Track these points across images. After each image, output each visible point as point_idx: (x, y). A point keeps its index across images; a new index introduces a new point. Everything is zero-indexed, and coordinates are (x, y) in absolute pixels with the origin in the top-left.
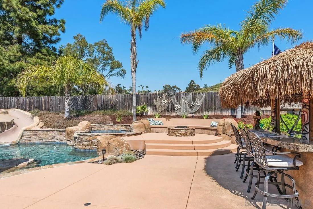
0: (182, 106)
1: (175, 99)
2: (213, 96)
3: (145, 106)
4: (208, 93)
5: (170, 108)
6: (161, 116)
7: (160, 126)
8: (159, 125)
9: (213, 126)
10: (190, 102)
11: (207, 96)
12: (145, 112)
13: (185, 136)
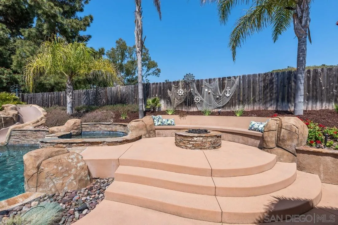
0: (205, 97)
1: (196, 88)
2: (252, 81)
3: (157, 99)
4: (243, 77)
5: (189, 101)
6: (176, 112)
7: (169, 128)
8: (169, 125)
9: (253, 130)
10: (215, 91)
11: (241, 82)
12: (157, 106)
13: (201, 149)
